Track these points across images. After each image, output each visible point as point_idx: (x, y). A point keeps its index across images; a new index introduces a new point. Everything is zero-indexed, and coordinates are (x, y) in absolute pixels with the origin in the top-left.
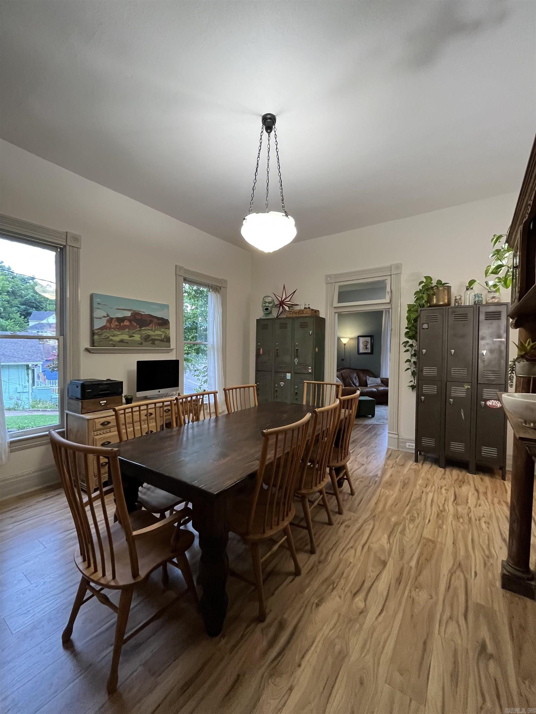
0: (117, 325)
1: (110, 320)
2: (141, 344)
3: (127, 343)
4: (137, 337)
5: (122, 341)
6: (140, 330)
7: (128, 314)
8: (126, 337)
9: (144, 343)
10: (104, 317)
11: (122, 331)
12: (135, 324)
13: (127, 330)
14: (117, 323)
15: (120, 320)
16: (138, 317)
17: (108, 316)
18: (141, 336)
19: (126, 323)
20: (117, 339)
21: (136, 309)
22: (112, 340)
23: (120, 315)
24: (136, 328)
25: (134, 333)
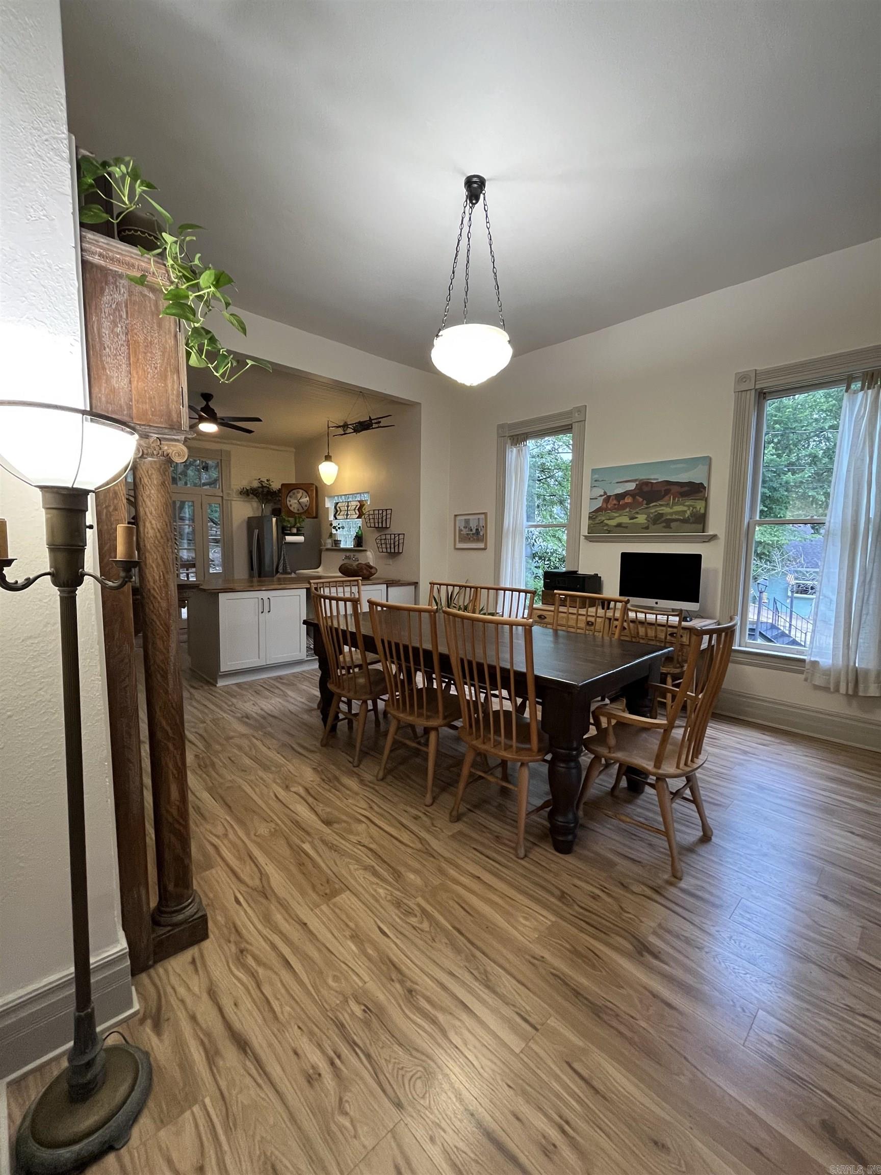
0: (615, 505)
1: (608, 499)
2: (647, 528)
3: (626, 527)
4: (642, 519)
5: (619, 525)
6: (647, 508)
7: (631, 486)
8: (625, 520)
9: (652, 527)
10: (601, 496)
11: (621, 512)
12: (641, 500)
13: (628, 510)
14: (615, 502)
15: (620, 497)
16: (646, 489)
17: (605, 493)
18: (648, 516)
19: (628, 500)
20: (613, 523)
21: (643, 476)
22: (607, 525)
23: (620, 490)
24: (641, 504)
25: (637, 513)
